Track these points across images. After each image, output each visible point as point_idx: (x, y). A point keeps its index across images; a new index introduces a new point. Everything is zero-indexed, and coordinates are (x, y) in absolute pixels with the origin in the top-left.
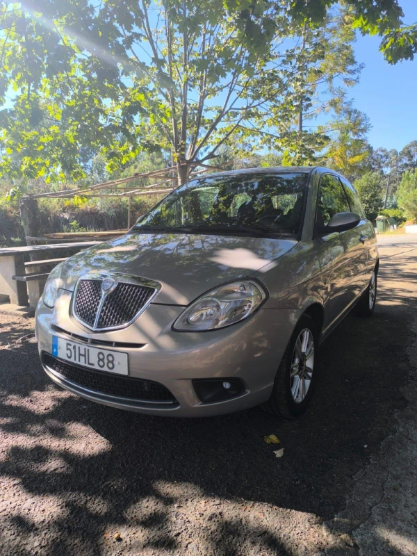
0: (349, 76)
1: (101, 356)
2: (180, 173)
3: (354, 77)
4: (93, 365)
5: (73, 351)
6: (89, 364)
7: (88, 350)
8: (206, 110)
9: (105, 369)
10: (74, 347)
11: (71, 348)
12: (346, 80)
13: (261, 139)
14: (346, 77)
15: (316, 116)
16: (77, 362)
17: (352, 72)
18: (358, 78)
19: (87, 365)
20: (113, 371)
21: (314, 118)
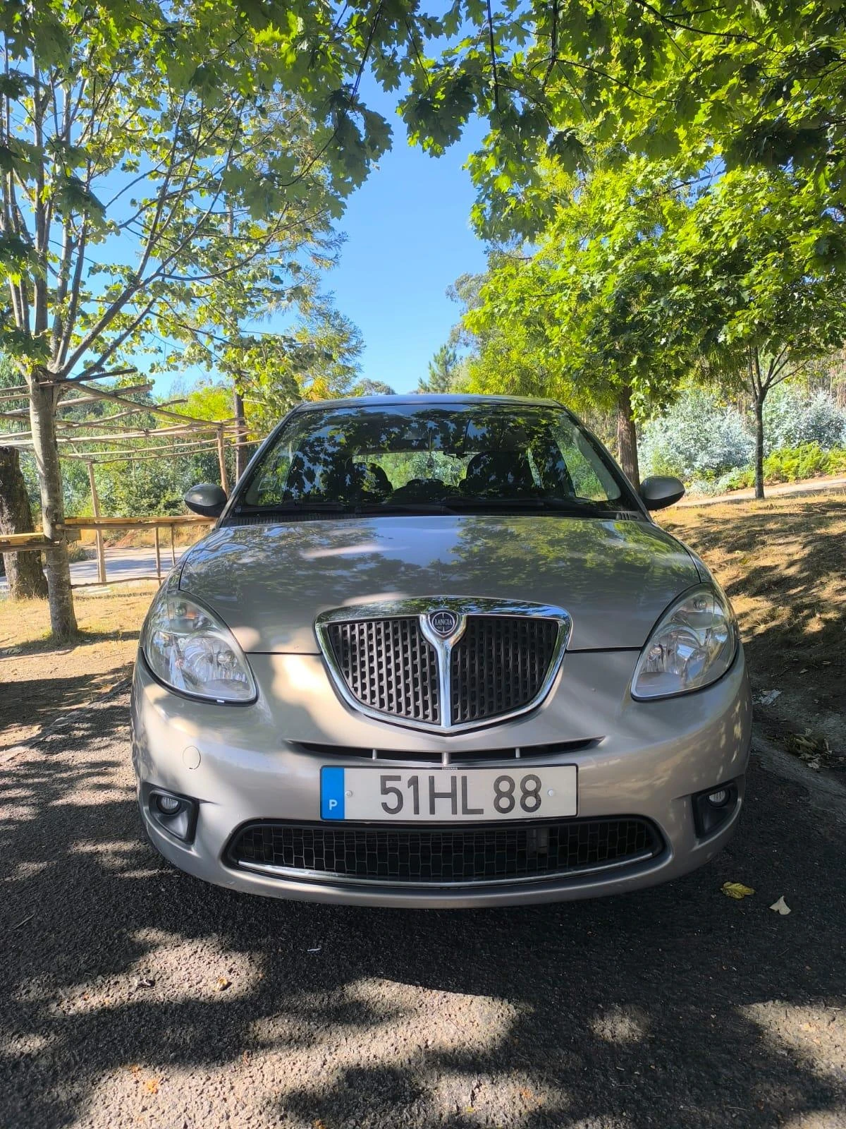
0: (321, 251)
1: (504, 786)
2: (36, 403)
3: (331, 254)
4: (480, 811)
5: (408, 794)
6: (466, 811)
7: (464, 779)
8: (93, 270)
9: (518, 813)
10: (414, 782)
11: (402, 786)
12: (316, 257)
13: (193, 346)
14: (315, 251)
15: (270, 316)
16: (424, 816)
17: (328, 245)
18: (336, 257)
19: (461, 817)
20: (542, 813)
21: (266, 319)
